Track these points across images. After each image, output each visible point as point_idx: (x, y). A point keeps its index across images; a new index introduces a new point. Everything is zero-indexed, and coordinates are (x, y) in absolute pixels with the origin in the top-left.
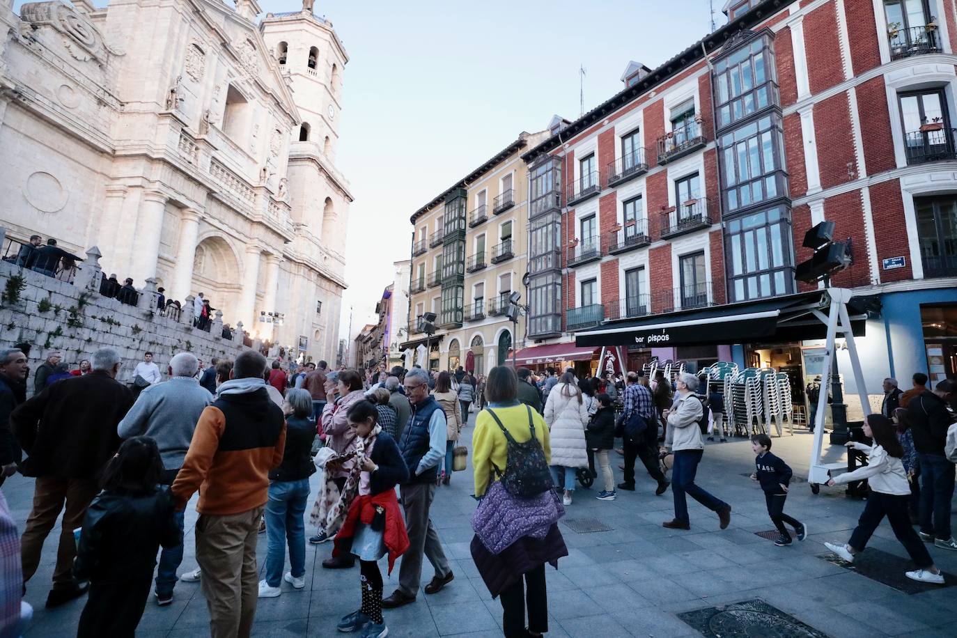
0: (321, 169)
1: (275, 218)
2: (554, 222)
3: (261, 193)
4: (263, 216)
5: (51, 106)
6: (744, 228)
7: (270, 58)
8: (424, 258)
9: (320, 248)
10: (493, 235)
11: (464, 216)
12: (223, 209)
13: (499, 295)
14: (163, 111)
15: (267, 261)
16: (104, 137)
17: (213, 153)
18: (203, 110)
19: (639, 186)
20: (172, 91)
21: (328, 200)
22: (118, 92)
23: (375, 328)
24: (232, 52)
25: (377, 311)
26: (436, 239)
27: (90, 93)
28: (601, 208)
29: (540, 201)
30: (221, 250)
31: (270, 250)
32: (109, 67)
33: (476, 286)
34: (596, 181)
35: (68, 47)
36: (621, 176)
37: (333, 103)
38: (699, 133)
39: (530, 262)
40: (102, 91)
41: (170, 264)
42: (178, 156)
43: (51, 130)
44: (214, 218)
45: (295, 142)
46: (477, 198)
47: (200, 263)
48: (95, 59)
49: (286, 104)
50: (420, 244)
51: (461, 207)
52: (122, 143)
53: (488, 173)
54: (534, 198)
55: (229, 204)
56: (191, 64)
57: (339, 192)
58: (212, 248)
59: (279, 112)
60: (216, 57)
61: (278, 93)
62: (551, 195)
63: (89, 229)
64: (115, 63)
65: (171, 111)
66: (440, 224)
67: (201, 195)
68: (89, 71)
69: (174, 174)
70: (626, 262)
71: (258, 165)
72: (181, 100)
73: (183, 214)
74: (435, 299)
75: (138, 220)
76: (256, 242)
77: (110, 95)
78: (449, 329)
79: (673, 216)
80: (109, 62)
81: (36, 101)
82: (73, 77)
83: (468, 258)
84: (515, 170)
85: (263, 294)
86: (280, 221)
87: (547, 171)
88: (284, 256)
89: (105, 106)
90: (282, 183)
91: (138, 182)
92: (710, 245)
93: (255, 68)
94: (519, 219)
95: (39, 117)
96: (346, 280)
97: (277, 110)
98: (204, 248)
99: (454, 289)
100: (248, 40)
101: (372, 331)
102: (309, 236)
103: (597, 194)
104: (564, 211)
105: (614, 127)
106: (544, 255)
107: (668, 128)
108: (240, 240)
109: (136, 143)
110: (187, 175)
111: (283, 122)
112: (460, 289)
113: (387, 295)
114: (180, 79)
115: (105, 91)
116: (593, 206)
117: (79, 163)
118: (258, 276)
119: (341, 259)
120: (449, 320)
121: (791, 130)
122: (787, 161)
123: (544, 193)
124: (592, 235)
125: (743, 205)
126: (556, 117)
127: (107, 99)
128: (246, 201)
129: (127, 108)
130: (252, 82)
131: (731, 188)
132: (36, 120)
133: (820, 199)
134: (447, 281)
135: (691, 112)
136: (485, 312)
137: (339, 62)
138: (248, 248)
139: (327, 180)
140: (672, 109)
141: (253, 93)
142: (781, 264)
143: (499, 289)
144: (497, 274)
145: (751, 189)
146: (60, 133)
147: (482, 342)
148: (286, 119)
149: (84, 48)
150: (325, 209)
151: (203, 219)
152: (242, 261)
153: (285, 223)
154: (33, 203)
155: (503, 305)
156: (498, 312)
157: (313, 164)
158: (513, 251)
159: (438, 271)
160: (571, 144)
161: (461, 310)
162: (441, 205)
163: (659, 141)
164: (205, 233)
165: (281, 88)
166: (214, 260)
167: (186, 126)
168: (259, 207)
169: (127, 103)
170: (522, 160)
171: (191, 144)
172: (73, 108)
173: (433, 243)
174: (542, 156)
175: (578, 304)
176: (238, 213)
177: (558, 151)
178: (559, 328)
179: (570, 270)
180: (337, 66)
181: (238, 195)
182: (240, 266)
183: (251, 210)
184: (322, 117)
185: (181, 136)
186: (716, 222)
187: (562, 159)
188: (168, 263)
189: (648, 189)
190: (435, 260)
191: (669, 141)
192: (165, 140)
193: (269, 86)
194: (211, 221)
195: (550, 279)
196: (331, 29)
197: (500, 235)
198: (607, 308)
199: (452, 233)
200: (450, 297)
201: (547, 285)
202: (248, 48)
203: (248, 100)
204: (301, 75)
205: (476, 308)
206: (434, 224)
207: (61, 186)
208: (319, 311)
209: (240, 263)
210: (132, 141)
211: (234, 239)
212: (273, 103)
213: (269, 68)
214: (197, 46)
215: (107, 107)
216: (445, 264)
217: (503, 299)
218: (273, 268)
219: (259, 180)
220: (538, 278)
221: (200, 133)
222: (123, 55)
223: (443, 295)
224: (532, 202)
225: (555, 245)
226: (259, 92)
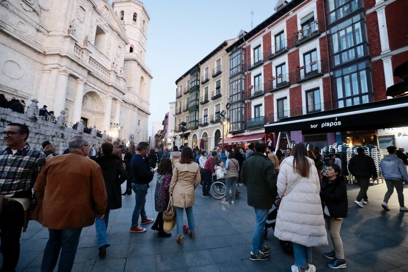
0: (139, 64)
1: (118, 84)
2: (241, 79)
3: (112, 73)
4: (113, 83)
5: (14, 30)
6: (344, 74)
7: (115, 15)
8: (181, 99)
9: (139, 98)
10: (212, 87)
11: (199, 79)
12: (95, 80)
13: (215, 114)
14: (67, 35)
15: (115, 103)
16: (40, 46)
17: (90, 55)
18: (85, 36)
19: (285, 58)
20: (70, 26)
21: (142, 77)
22: (46, 27)
23: (162, 131)
24: (98, 12)
25: (163, 124)
26: (186, 90)
27: (32, 26)
28: (264, 70)
29: (234, 69)
30: (95, 97)
31: (117, 98)
32: (42, 15)
33: (205, 110)
34: (261, 58)
35: (21, 4)
36: (275, 54)
37: (144, 37)
38: (317, 29)
39: (230, 98)
40: (38, 26)
41: (72, 103)
42: (74, 55)
43: (15, 42)
44: (91, 83)
45: (128, 53)
46: (204, 71)
47: (86, 103)
48: (34, 11)
49: (122, 35)
50: (180, 93)
51: (197, 75)
52: (48, 49)
53: (210, 59)
54: (231, 68)
55: (98, 77)
56: (79, 15)
57: (147, 75)
58: (91, 96)
59: (120, 39)
60: (90, 13)
61: (119, 30)
62: (239, 66)
63: (35, 87)
64: (44, 14)
65: (70, 35)
66: (188, 84)
67: (85, 73)
68: (32, 16)
69: (72, 63)
70: (277, 95)
71: (111, 61)
72: (75, 30)
73: (77, 81)
74: (186, 117)
75: (56, 83)
76: (110, 94)
77: (42, 27)
78: (192, 130)
79: (302, 71)
80: (41, 13)
81: (6, 28)
82: (24, 18)
83: (201, 98)
84: (222, 57)
85: (114, 116)
86: (121, 86)
87: (238, 55)
88: (123, 101)
89: (40, 32)
90: (121, 69)
91: (56, 66)
92: (323, 85)
93: (108, 19)
94: (224, 79)
95: (8, 35)
96: (150, 111)
97: (119, 38)
98: (88, 96)
99: (194, 112)
100: (105, 6)
101: (161, 132)
102: (134, 92)
103: (262, 64)
104: (246, 73)
105: (271, 31)
106: (236, 94)
107: (299, 28)
108: (103, 93)
109: (55, 49)
110: (78, 63)
111: (121, 43)
112: (197, 112)
113: (167, 117)
114: (73, 21)
115: (40, 25)
116: (261, 70)
117: (29, 58)
118: (112, 109)
119: (148, 102)
120: (192, 126)
121: (371, 21)
122: (369, 38)
123: (236, 65)
124: (260, 83)
125: (343, 62)
126: (241, 31)
127: (41, 29)
128: (106, 76)
129: (50, 34)
130: (107, 25)
131: (337, 54)
132: (7, 37)
133: (390, 56)
134: (191, 109)
135: (312, 19)
136: (209, 122)
137: (146, 19)
138: (107, 97)
139: (141, 69)
140: (301, 19)
141: (108, 29)
142: (367, 91)
143: (215, 111)
144: (214, 104)
145: (348, 53)
146: (19, 43)
147: (207, 135)
148: (123, 42)
149: (29, 5)
150: (141, 82)
151: (86, 83)
152: (104, 102)
153: (123, 86)
154: (8, 75)
155: (217, 118)
156: (215, 121)
157: (135, 62)
158: (221, 93)
159: (188, 104)
160: (249, 42)
161: (198, 121)
162: (188, 75)
163: (295, 35)
164: (88, 89)
165: (120, 28)
166: (92, 102)
167: (77, 42)
168: (111, 79)
169: (50, 31)
170: (226, 51)
171: (80, 50)
172: (25, 33)
173: (185, 92)
174: (235, 48)
175: (253, 116)
176: (102, 82)
177: (243, 46)
178: (244, 128)
179: (249, 101)
180: (145, 21)
181: (102, 74)
182: (104, 104)
183: (108, 80)
184: (139, 43)
185: (75, 47)
186: (326, 73)
187: (245, 49)
188: (71, 102)
189: (289, 59)
190: (186, 100)
191: (300, 34)
192: (68, 48)
193: (115, 27)
194: (90, 84)
195: (239, 105)
196: (142, 5)
197: (215, 87)
198: (267, 118)
199: (193, 87)
200: (193, 116)
201: (238, 108)
202: (105, 10)
203: (105, 33)
204: (130, 25)
205: (204, 120)
206: (186, 84)
207: (20, 67)
208: (139, 124)
209: (103, 103)
210: (53, 48)
211: (101, 93)
212: (117, 34)
213: (115, 19)
214: (81, 7)
215: (41, 33)
216: (190, 101)
217: (217, 116)
218: (118, 106)
219: (111, 67)
220: (233, 105)
221: (84, 46)
222: (48, 10)
223: (190, 115)
224: (230, 70)
225: (242, 89)
226: (111, 30)
